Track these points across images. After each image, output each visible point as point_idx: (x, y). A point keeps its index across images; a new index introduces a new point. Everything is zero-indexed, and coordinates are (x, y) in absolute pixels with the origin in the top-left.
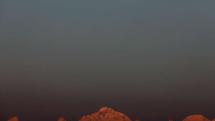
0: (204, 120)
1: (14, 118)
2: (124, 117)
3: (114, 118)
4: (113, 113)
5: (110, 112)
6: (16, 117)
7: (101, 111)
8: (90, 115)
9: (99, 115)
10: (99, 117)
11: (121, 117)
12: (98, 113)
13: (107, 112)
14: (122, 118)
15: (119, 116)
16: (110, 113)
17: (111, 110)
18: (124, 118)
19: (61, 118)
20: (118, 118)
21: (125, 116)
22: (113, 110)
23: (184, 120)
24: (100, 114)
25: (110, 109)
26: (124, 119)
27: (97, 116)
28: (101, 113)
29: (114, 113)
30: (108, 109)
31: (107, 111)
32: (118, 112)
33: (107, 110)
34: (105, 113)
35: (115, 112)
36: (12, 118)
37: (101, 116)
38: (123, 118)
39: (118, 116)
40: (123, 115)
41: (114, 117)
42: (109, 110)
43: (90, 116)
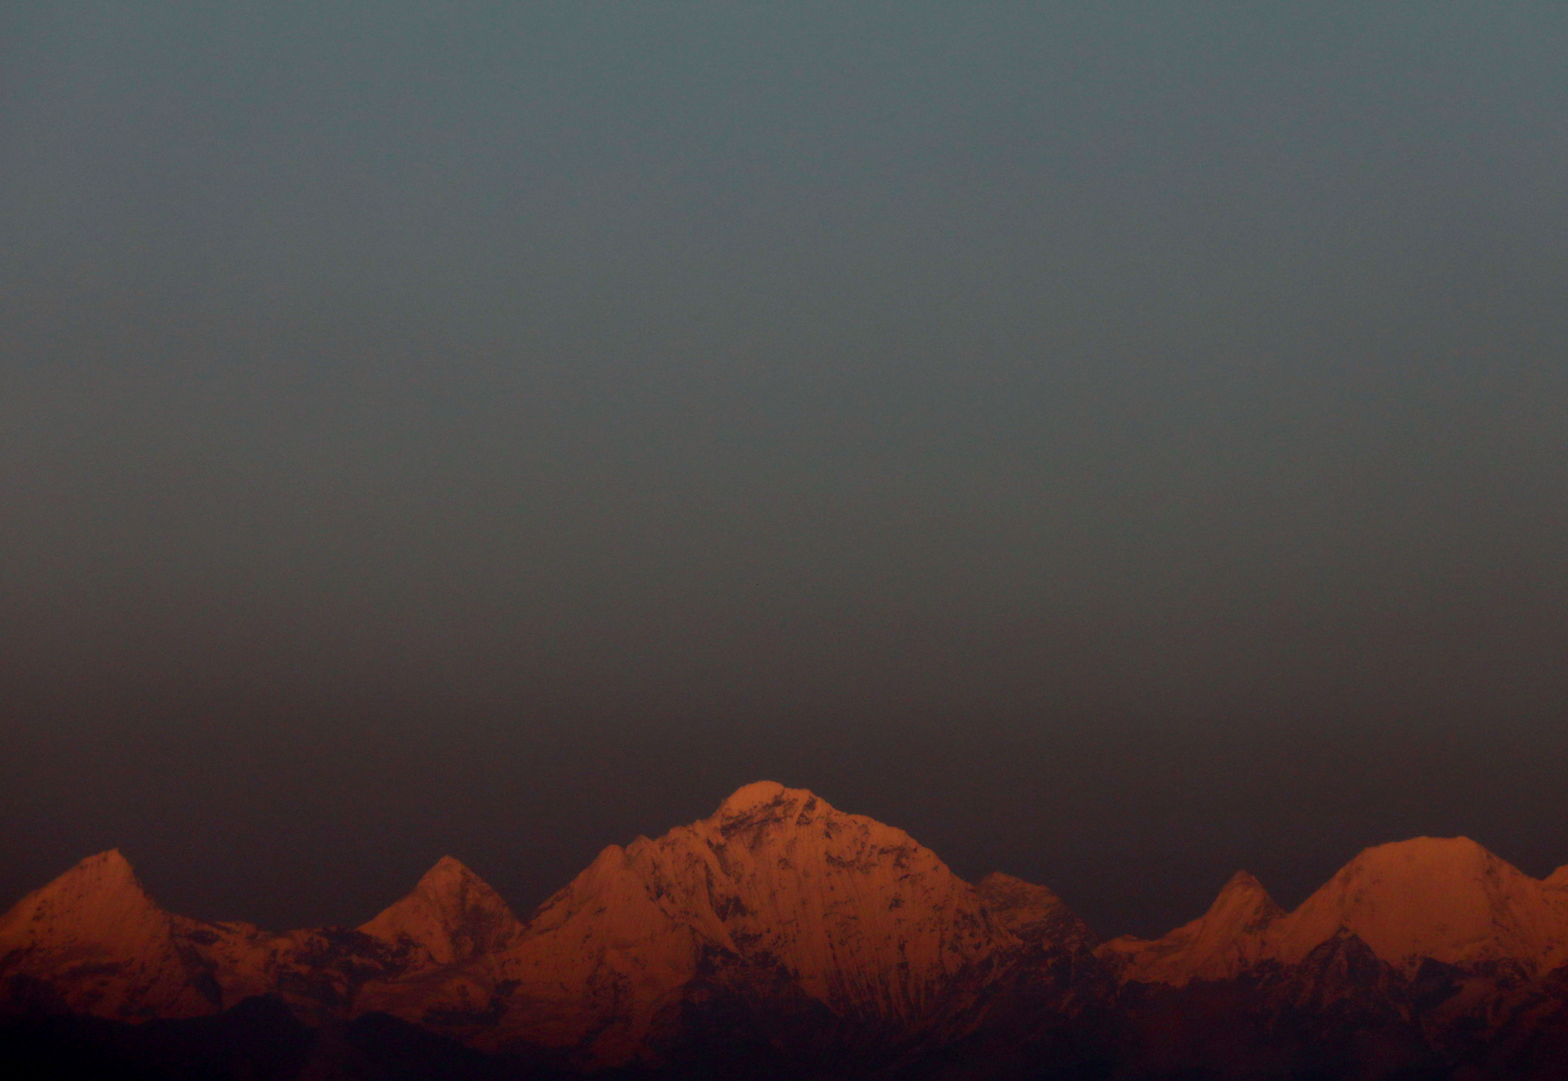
0: (1489, 872)
1: (105, 860)
2: (901, 852)
3: (830, 859)
4: (820, 826)
5: (802, 815)
6: (115, 857)
7: (735, 813)
8: (653, 836)
9: (722, 840)
10: (719, 850)
11: (883, 851)
12: (717, 822)
13: (778, 820)
14: (891, 859)
15: (868, 849)
16: (803, 822)
17: (811, 806)
18: (904, 861)
19: (446, 860)
20: (863, 859)
21: (912, 843)
22: (822, 807)
23: (1341, 872)
24: (725, 831)
25: (803, 796)
26: (903, 866)
27: (709, 843)
28: (733, 826)
29: (830, 825)
30: (791, 794)
31: (779, 811)
32: (861, 819)
33: (778, 802)
34: (764, 822)
35: (840, 817)
36: (91, 860)
37: (738, 849)
38: (898, 864)
39: (863, 844)
40: (895, 836)
41: (834, 855)
42: (792, 803)
43: (656, 844)
